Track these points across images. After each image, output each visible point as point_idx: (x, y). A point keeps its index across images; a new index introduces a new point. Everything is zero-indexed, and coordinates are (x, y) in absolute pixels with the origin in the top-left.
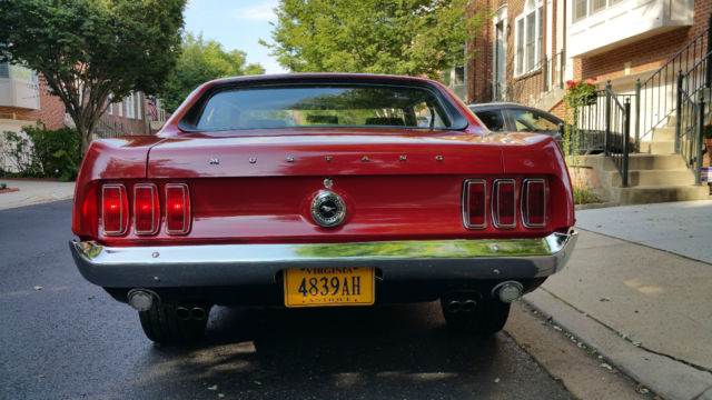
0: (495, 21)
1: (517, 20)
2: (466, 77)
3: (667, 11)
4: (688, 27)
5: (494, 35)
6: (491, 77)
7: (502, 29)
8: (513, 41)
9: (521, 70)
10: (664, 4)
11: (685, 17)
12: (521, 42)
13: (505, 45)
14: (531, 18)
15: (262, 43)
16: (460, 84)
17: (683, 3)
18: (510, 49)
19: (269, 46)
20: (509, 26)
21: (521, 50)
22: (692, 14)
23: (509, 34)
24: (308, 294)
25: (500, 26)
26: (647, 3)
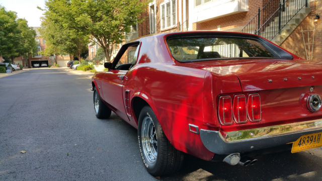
0: (150, 4)
1: (161, 5)
2: (137, 29)
3: (240, 5)
4: (246, 12)
5: (150, 11)
6: (149, 29)
7: (154, 9)
8: (159, 14)
9: (164, 27)
10: (238, 2)
11: (246, 8)
12: (163, 15)
13: (155, 16)
14: (168, 5)
15: (38, 8)
16: (135, 32)
17: (244, 2)
18: (158, 18)
19: (42, 10)
20: (157, 8)
21: (163, 18)
22: (248, 7)
23: (157, 11)
24: (301, 146)
25: (152, 7)
26: (231, 1)
